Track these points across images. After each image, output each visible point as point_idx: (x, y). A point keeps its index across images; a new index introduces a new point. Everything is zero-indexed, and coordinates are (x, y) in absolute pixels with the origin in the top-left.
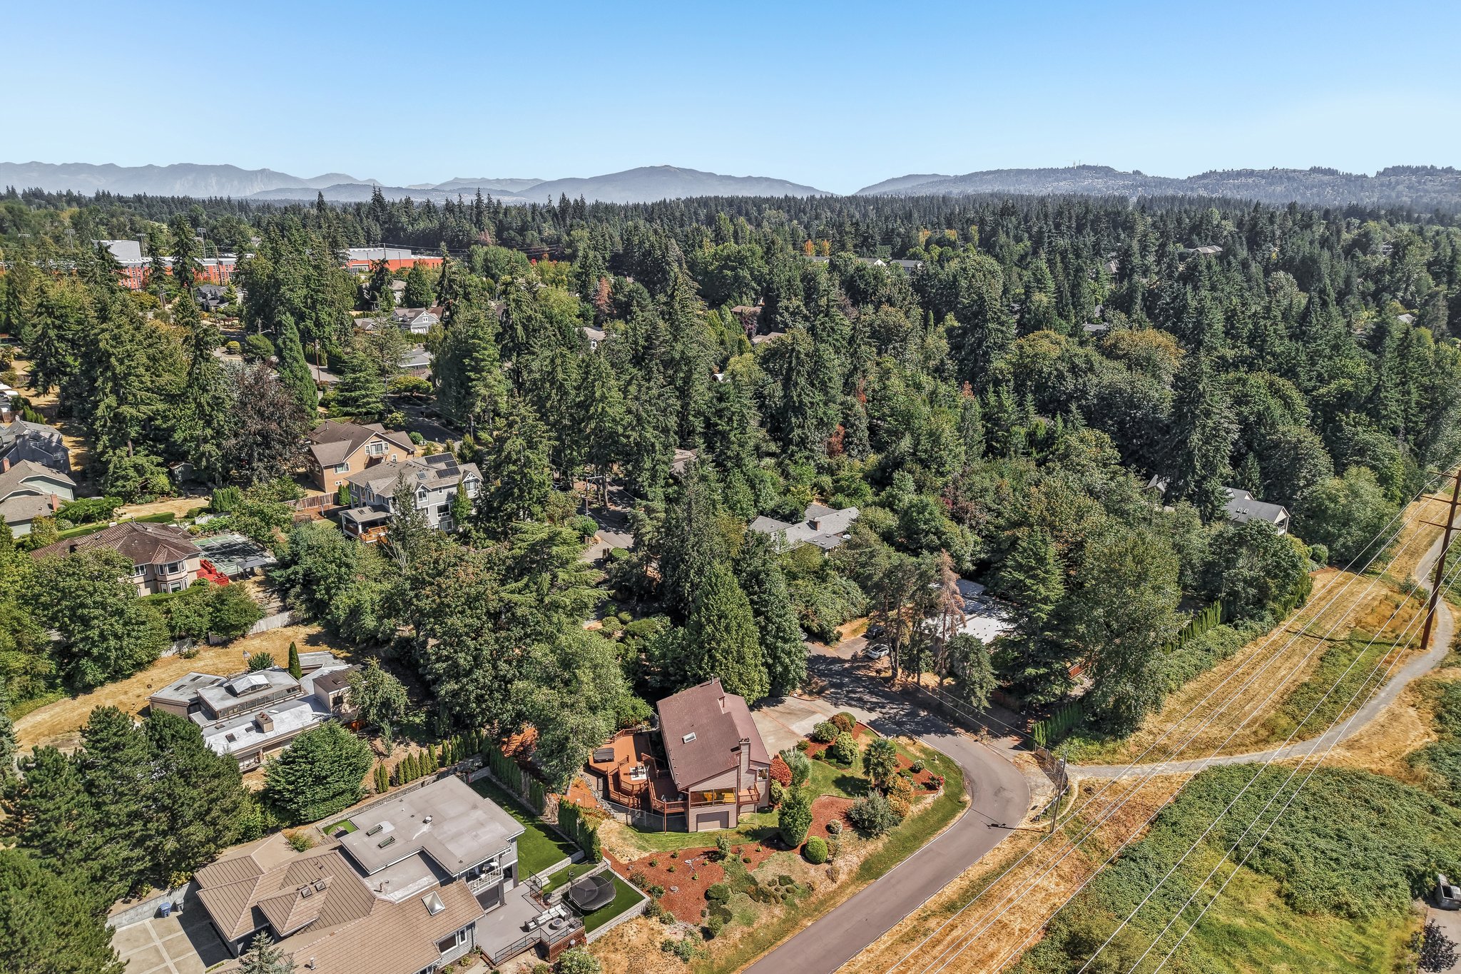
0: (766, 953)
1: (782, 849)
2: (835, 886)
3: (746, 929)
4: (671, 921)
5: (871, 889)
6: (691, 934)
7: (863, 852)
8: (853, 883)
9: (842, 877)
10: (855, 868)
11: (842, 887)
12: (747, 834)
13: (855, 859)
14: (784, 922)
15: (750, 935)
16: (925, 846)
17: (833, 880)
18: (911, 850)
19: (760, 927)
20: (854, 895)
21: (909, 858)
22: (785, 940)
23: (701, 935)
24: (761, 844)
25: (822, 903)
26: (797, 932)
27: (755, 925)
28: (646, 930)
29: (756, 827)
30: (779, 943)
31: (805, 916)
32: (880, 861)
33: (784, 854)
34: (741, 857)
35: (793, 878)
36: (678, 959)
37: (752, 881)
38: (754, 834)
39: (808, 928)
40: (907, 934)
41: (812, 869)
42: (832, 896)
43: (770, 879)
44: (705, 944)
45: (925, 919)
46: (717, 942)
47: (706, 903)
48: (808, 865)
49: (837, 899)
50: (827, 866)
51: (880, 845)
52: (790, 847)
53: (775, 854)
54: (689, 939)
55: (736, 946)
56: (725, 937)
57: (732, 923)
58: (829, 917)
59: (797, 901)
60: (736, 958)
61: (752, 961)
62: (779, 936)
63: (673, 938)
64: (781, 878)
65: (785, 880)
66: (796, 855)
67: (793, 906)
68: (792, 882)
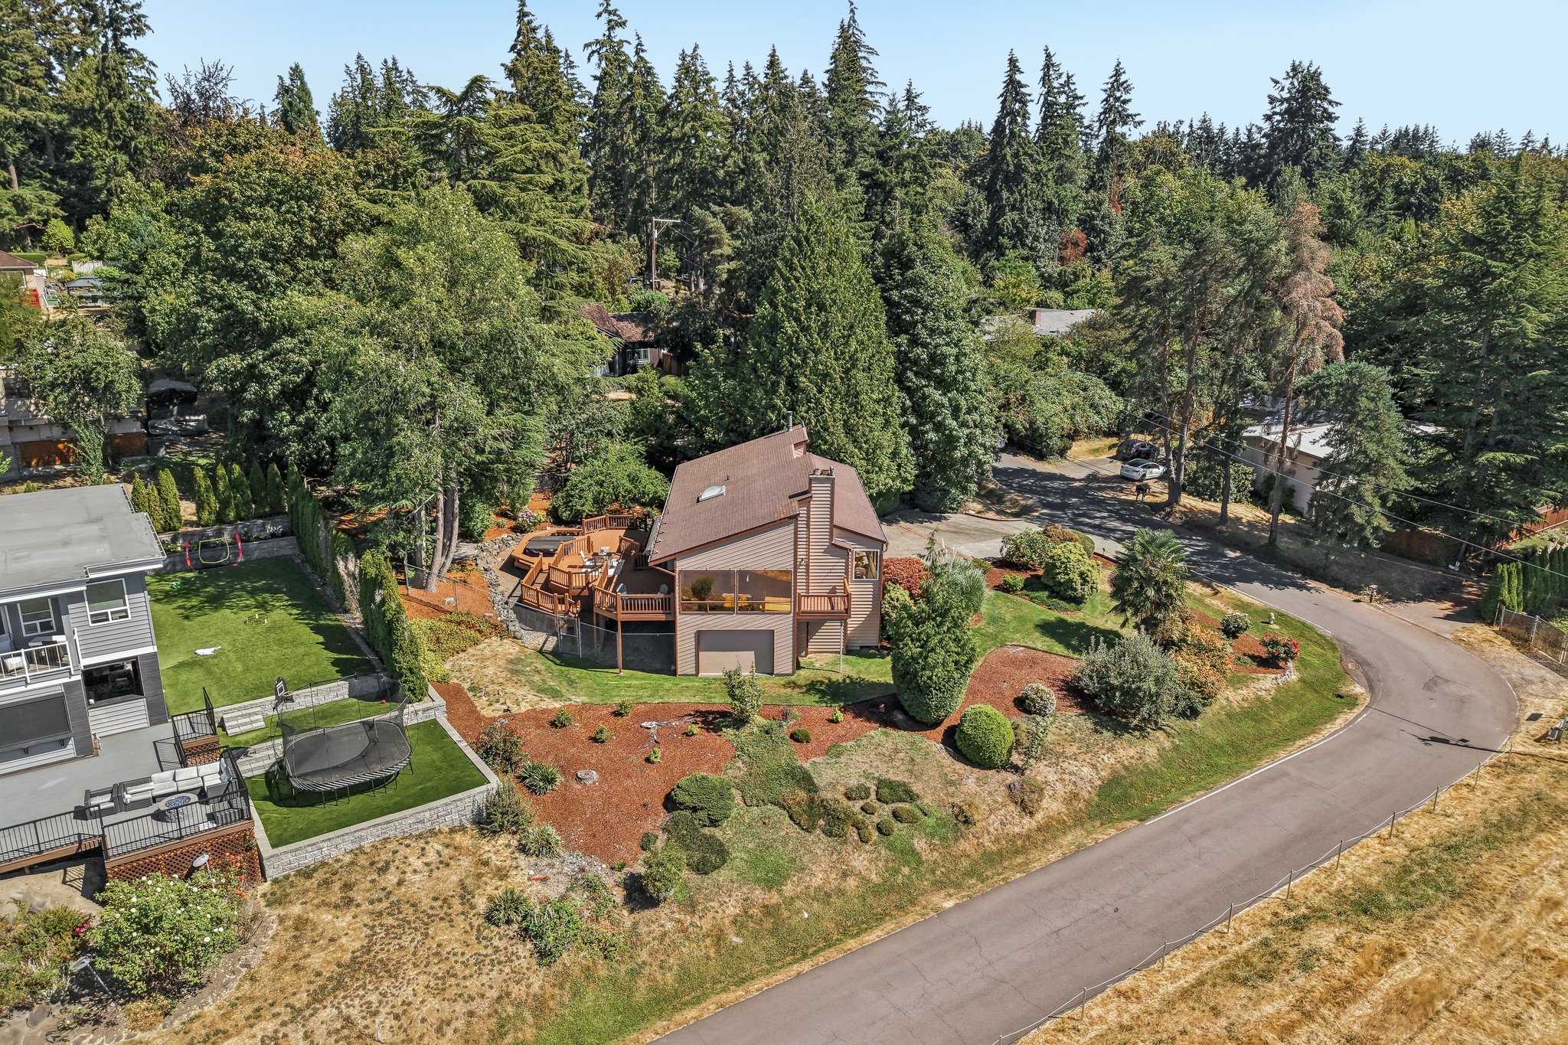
0: (806, 966)
1: (895, 726)
2: (1028, 824)
3: (759, 894)
4: (545, 847)
5: (1125, 841)
6: (591, 887)
7: (1109, 759)
8: (1079, 821)
9: (1051, 806)
10: (1086, 792)
11: (1050, 830)
12: (812, 687)
13: (1086, 770)
14: (877, 891)
15: (768, 911)
16: (1266, 766)
17: (1026, 809)
18: (1232, 772)
19: (806, 895)
20: (1081, 849)
21: (1227, 786)
22: (871, 937)
23: (619, 895)
24: (844, 709)
25: (992, 859)
26: (909, 920)
27: (788, 889)
28: (466, 862)
29: (837, 677)
30: (852, 944)
31: (939, 885)
32: (1149, 786)
33: (900, 738)
34: (788, 727)
35: (916, 788)
36: (524, 949)
37: (806, 781)
38: (833, 691)
39: (941, 913)
40: (1244, 959)
41: (971, 779)
42: (1019, 847)
43: (853, 782)
44: (627, 918)
45: (1298, 925)
46: (664, 919)
47: (663, 817)
48: (959, 766)
49: (1034, 854)
50: (1011, 778)
51: (1151, 751)
52: (919, 723)
53: (876, 733)
54: (579, 898)
55: (719, 938)
56: (691, 906)
57: (723, 875)
58: (1006, 893)
59: (920, 844)
60: (714, 968)
61: (759, 984)
62: (853, 924)
63: (533, 893)
64: (881, 783)
65: (892, 791)
66: (931, 743)
67: (908, 854)
68: (911, 797)
